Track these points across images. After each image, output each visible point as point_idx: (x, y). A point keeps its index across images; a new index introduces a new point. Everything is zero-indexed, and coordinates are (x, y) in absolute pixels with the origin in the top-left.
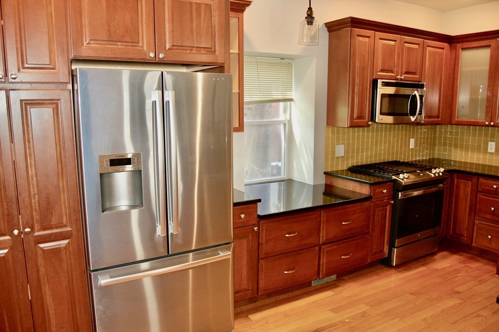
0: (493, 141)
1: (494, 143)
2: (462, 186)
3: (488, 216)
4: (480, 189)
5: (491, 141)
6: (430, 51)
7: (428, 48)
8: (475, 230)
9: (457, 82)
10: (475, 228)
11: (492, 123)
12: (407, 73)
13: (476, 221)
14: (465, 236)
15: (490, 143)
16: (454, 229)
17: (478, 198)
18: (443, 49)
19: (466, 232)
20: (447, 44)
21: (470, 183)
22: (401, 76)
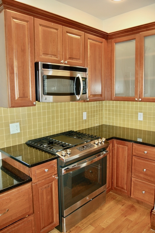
0: (141, 112)
1: (142, 113)
2: (120, 150)
3: (142, 175)
4: (134, 153)
5: (140, 112)
6: (90, 43)
7: (89, 40)
8: (132, 186)
9: (114, 68)
10: (132, 183)
11: (140, 100)
12: (70, 58)
13: (132, 178)
14: (125, 189)
15: (139, 113)
16: (117, 183)
17: (133, 160)
18: (102, 43)
19: (126, 186)
20: (104, 40)
21: (127, 147)
22: (65, 61)
